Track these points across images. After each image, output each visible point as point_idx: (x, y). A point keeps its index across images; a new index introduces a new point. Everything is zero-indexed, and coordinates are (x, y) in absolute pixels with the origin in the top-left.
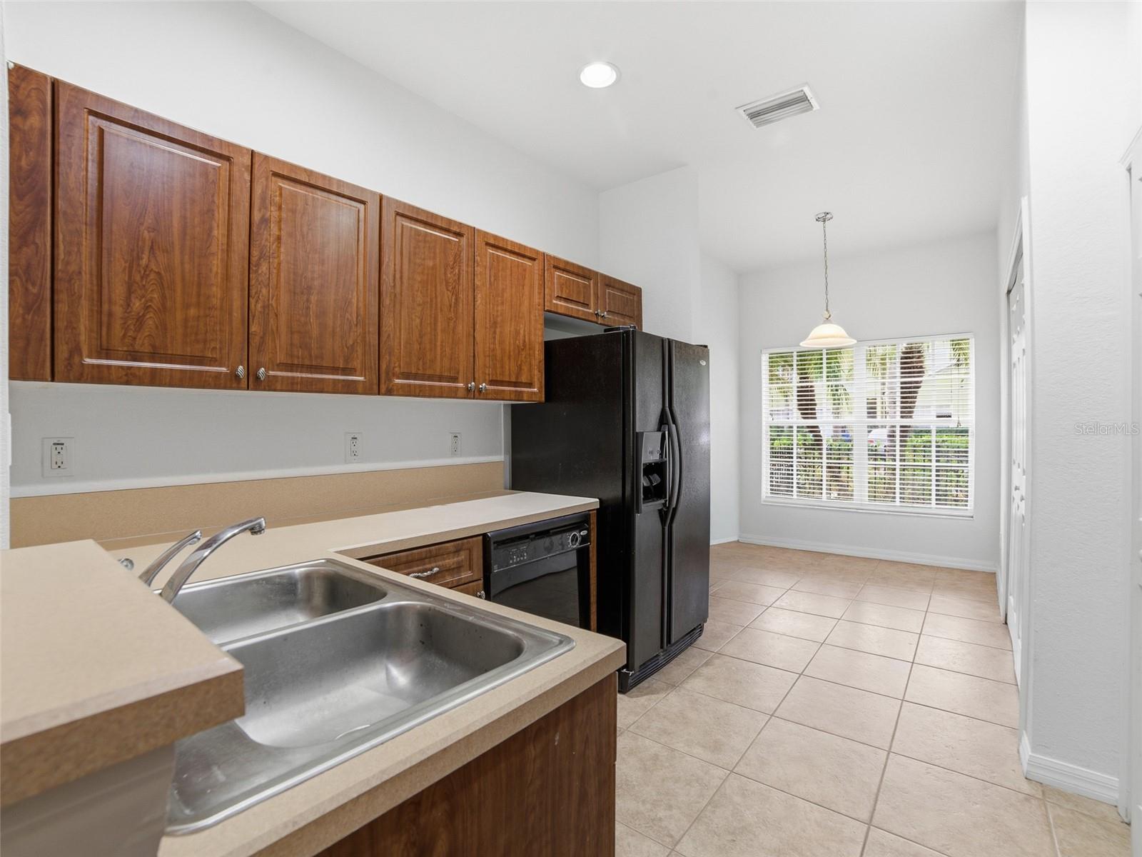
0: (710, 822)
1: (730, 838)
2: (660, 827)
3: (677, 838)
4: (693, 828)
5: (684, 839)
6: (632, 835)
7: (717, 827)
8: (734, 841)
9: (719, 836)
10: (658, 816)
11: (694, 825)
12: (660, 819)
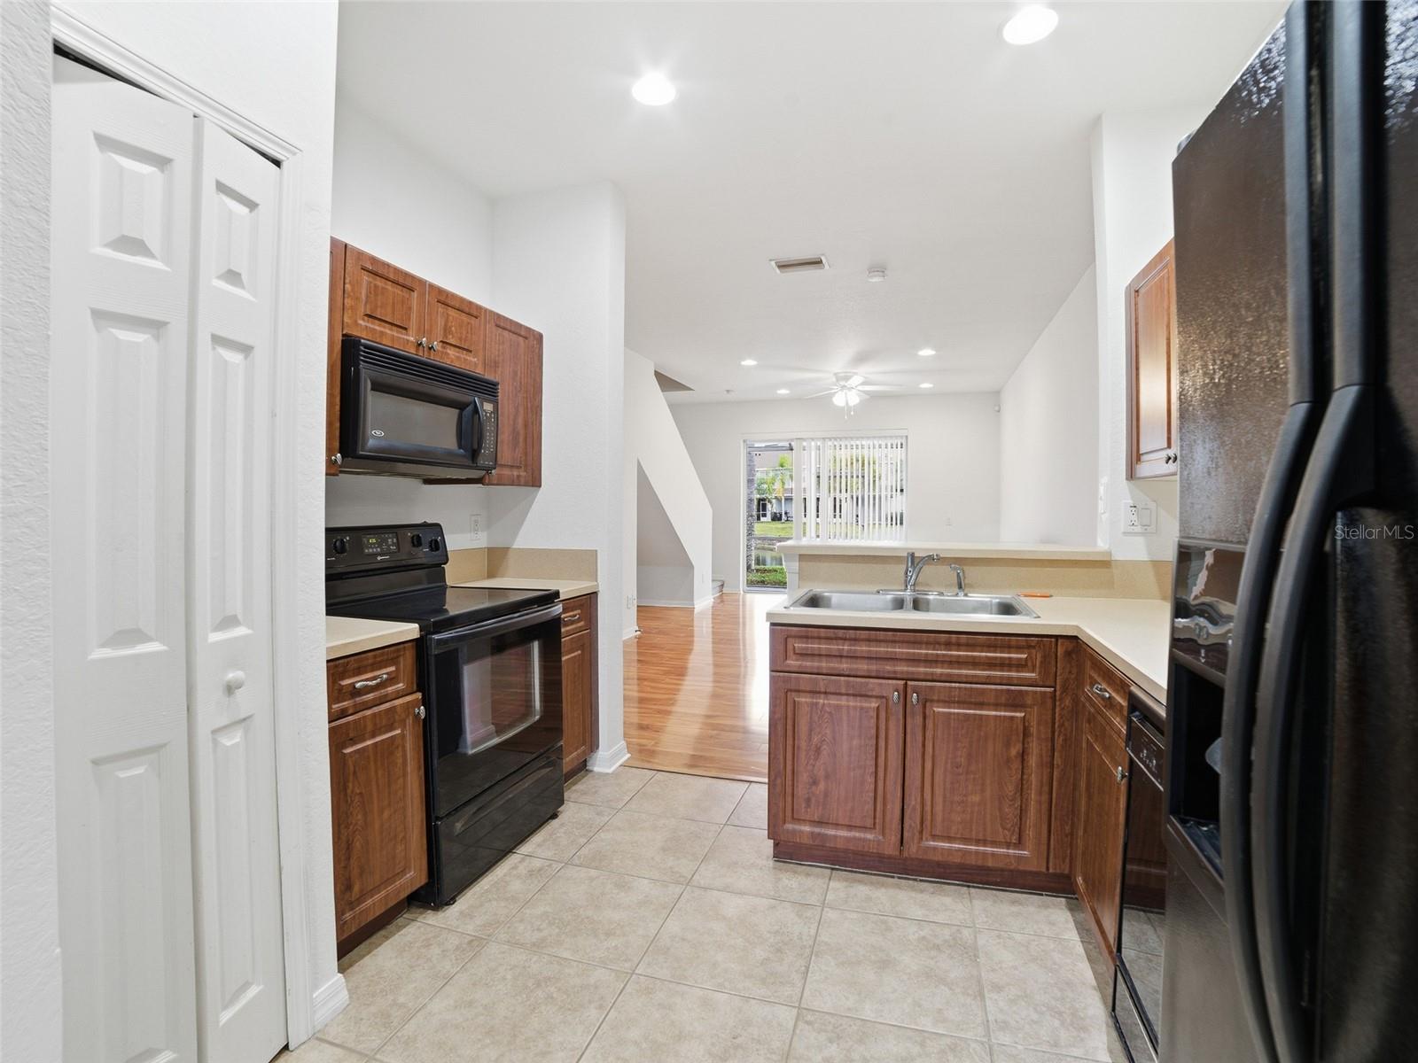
0: (768, 1055)
1: (738, 1041)
2: (826, 1031)
3: (801, 1025)
4: (788, 1041)
5: (791, 1024)
6: (849, 1009)
7: (757, 1050)
8: (734, 1038)
9: (753, 1039)
10: (835, 1045)
11: (787, 1045)
12: (831, 1041)
